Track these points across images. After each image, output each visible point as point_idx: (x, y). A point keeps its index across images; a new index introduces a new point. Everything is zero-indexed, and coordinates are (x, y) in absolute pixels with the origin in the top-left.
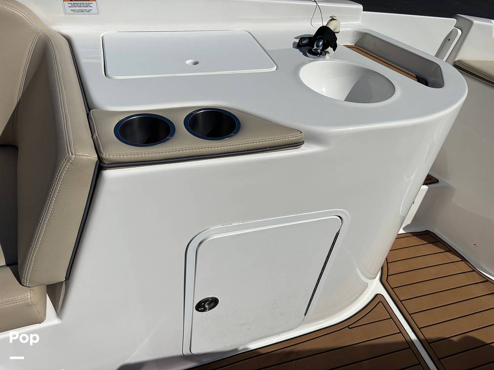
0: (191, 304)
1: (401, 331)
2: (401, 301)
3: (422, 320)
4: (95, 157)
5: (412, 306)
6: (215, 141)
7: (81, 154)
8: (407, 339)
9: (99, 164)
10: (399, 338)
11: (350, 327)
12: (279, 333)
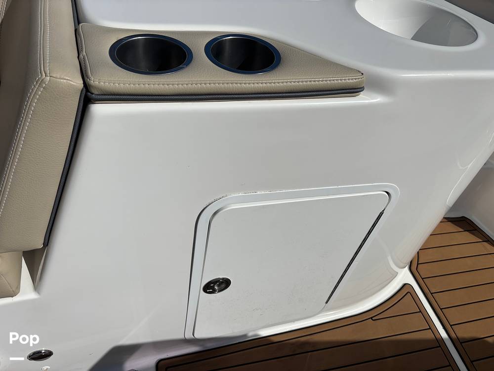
0: (199, 283)
1: (431, 327)
2: (432, 294)
3: (454, 316)
4: (79, 83)
5: (444, 300)
6: (247, 75)
7: (58, 77)
8: (438, 336)
9: (86, 93)
10: (428, 335)
11: (373, 319)
12: (294, 321)
